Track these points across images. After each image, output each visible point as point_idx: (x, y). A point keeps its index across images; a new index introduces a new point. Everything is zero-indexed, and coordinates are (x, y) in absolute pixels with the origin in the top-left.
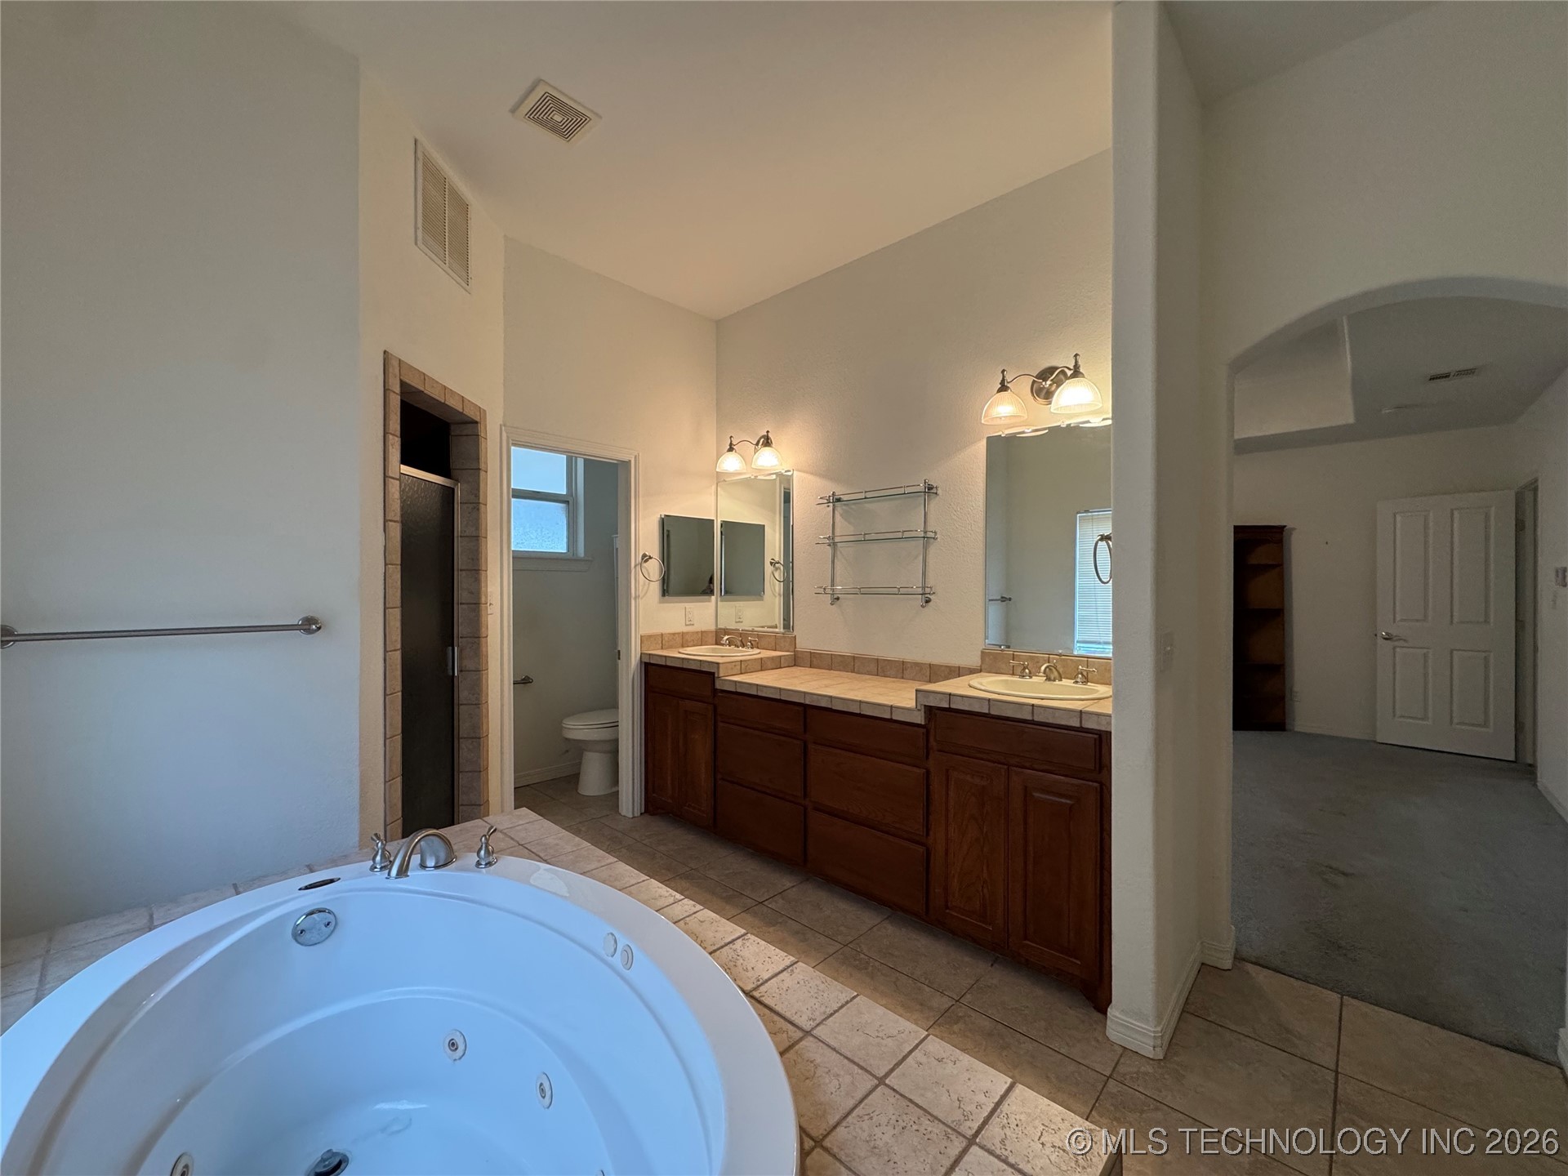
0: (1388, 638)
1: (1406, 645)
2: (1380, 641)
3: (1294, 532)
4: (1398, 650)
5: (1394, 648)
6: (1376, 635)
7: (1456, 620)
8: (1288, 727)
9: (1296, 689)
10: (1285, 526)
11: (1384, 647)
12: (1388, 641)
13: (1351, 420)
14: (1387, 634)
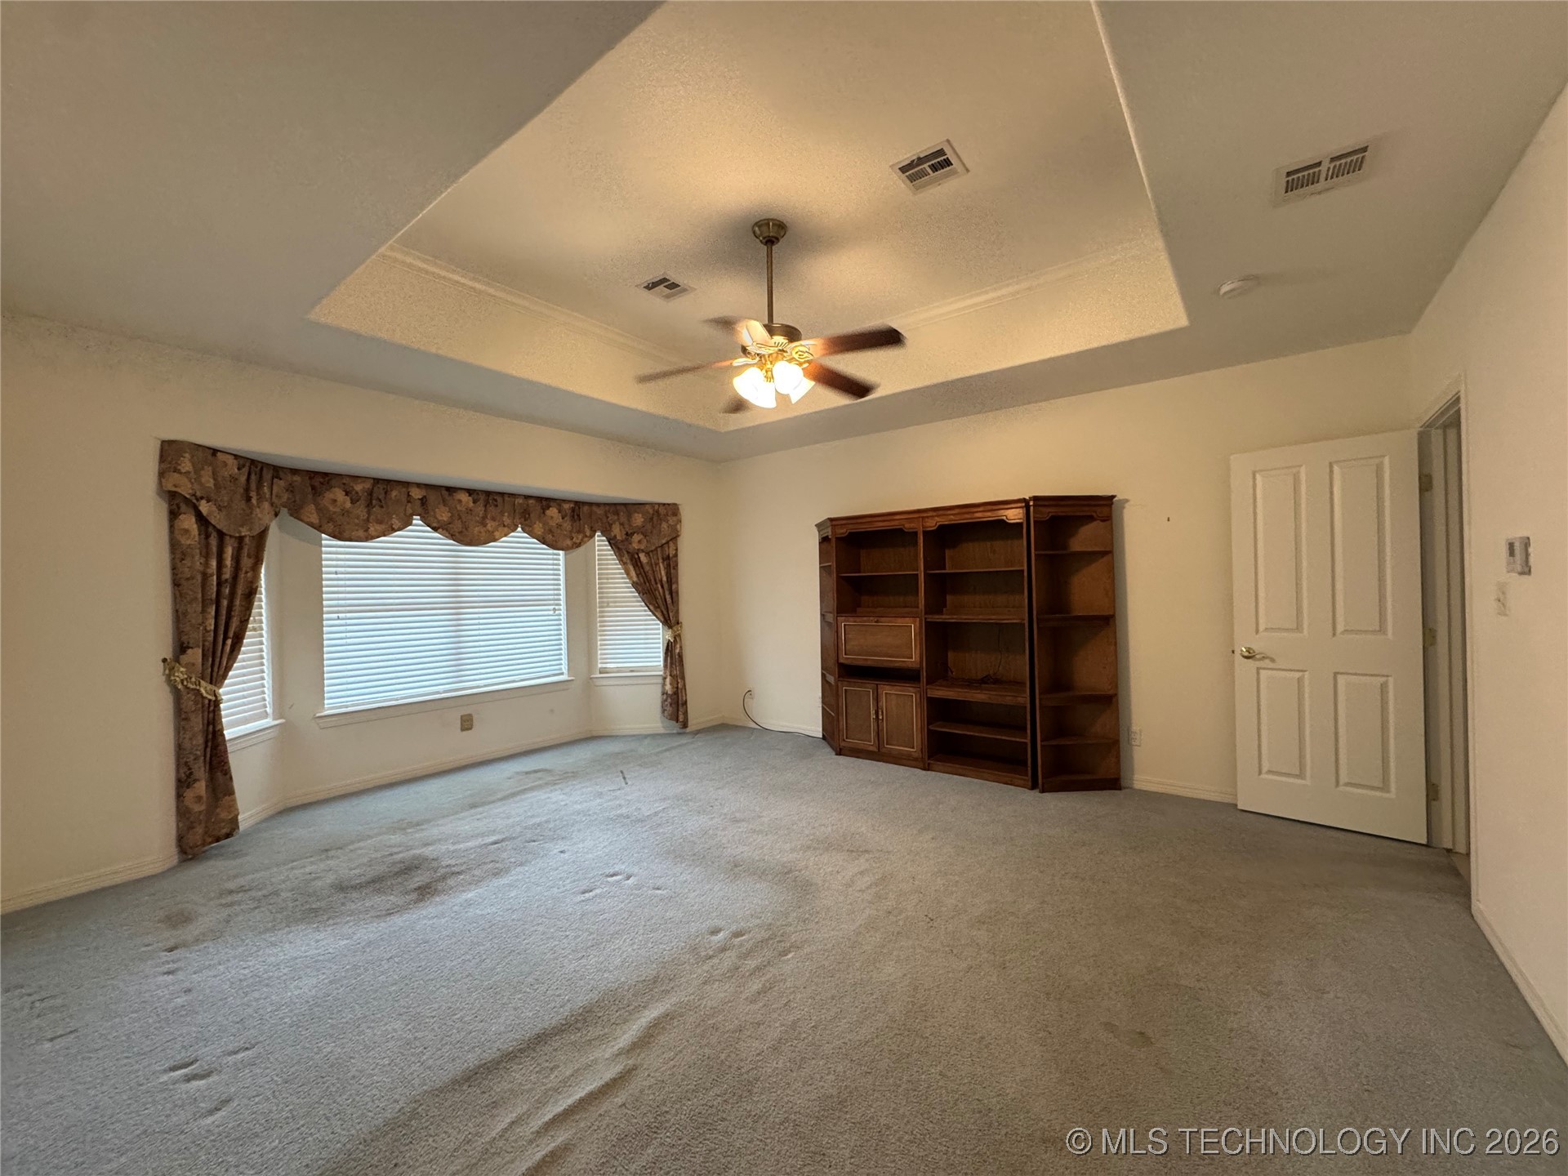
0: (1250, 656)
1: (1271, 665)
2: (1238, 657)
3: (1127, 505)
4: (1262, 672)
5: (1258, 669)
6: (1233, 652)
7: (1340, 628)
8: (1123, 783)
9: (1135, 728)
10: (1113, 497)
11: (1245, 669)
12: (1250, 660)
13: (1183, 322)
14: (1248, 651)
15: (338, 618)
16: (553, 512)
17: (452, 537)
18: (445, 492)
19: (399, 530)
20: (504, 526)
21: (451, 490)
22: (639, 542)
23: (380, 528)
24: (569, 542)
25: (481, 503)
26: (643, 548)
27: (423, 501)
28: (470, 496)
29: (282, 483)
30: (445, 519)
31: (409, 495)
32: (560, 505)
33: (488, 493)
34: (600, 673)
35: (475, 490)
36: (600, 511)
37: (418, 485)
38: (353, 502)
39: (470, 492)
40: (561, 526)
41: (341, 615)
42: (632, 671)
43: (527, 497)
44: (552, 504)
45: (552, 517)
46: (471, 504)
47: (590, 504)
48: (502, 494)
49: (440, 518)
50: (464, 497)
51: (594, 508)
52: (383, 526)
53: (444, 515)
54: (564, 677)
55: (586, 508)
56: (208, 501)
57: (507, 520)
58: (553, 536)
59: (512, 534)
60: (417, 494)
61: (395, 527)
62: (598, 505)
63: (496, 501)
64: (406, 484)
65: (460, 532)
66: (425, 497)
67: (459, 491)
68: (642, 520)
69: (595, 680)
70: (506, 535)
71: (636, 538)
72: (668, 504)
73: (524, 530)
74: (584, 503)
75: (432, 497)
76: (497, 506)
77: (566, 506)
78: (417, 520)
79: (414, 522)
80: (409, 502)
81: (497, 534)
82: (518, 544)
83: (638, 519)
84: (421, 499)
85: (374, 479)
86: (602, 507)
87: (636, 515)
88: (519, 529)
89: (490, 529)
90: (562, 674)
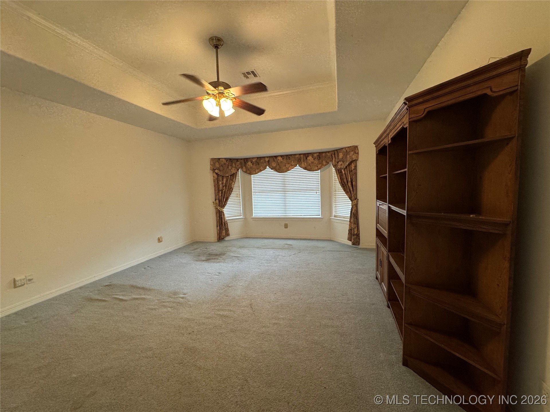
15: (256, 194)
16: (310, 158)
17: (276, 171)
18: (274, 158)
19: (263, 170)
20: (292, 165)
21: (276, 157)
22: (341, 165)
23: (258, 170)
24: (316, 168)
25: (285, 159)
26: (342, 167)
27: (269, 161)
28: (281, 157)
29: (239, 163)
30: (274, 166)
31: (265, 160)
32: (313, 155)
33: (287, 156)
34: (335, 217)
35: (283, 156)
36: (329, 154)
37: (267, 157)
38: (253, 165)
39: (281, 156)
40: (313, 162)
41: (256, 193)
42: (344, 218)
43: (300, 154)
44: (309, 155)
45: (309, 160)
46: (282, 160)
47: (326, 152)
48: (291, 155)
49: (273, 166)
50: (280, 158)
51: (327, 154)
52: (259, 170)
53: (274, 165)
54: (320, 217)
55: (324, 154)
56: (217, 170)
57: (293, 163)
58: (310, 167)
59: (295, 168)
60: (267, 160)
61: (262, 170)
62: (329, 152)
63: (289, 157)
64: (264, 157)
65: (279, 169)
66: (269, 160)
67: (278, 157)
68: (342, 155)
69: (332, 219)
70: (293, 168)
71: (340, 163)
72: (350, 147)
73: (299, 166)
74: (322, 153)
75: (271, 160)
76: (290, 159)
77: (315, 155)
78: (268, 167)
79: (267, 168)
80: (265, 162)
81: (290, 168)
82: (298, 171)
83: (341, 155)
84: (268, 161)
85: (257, 157)
86: (330, 153)
87: (340, 153)
88: (298, 166)
89: (287, 167)
90: (319, 215)
